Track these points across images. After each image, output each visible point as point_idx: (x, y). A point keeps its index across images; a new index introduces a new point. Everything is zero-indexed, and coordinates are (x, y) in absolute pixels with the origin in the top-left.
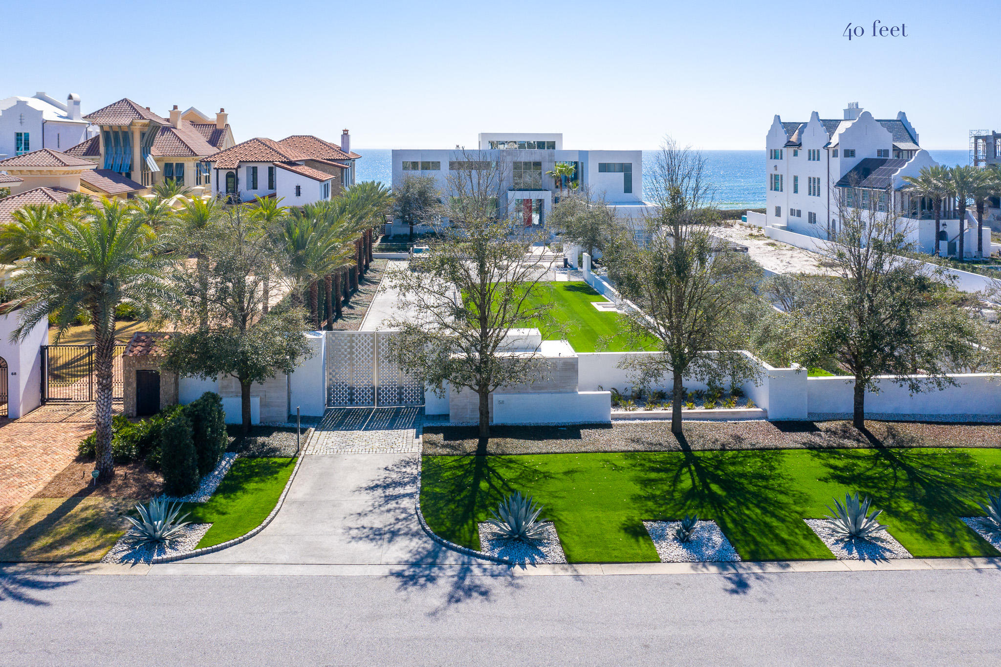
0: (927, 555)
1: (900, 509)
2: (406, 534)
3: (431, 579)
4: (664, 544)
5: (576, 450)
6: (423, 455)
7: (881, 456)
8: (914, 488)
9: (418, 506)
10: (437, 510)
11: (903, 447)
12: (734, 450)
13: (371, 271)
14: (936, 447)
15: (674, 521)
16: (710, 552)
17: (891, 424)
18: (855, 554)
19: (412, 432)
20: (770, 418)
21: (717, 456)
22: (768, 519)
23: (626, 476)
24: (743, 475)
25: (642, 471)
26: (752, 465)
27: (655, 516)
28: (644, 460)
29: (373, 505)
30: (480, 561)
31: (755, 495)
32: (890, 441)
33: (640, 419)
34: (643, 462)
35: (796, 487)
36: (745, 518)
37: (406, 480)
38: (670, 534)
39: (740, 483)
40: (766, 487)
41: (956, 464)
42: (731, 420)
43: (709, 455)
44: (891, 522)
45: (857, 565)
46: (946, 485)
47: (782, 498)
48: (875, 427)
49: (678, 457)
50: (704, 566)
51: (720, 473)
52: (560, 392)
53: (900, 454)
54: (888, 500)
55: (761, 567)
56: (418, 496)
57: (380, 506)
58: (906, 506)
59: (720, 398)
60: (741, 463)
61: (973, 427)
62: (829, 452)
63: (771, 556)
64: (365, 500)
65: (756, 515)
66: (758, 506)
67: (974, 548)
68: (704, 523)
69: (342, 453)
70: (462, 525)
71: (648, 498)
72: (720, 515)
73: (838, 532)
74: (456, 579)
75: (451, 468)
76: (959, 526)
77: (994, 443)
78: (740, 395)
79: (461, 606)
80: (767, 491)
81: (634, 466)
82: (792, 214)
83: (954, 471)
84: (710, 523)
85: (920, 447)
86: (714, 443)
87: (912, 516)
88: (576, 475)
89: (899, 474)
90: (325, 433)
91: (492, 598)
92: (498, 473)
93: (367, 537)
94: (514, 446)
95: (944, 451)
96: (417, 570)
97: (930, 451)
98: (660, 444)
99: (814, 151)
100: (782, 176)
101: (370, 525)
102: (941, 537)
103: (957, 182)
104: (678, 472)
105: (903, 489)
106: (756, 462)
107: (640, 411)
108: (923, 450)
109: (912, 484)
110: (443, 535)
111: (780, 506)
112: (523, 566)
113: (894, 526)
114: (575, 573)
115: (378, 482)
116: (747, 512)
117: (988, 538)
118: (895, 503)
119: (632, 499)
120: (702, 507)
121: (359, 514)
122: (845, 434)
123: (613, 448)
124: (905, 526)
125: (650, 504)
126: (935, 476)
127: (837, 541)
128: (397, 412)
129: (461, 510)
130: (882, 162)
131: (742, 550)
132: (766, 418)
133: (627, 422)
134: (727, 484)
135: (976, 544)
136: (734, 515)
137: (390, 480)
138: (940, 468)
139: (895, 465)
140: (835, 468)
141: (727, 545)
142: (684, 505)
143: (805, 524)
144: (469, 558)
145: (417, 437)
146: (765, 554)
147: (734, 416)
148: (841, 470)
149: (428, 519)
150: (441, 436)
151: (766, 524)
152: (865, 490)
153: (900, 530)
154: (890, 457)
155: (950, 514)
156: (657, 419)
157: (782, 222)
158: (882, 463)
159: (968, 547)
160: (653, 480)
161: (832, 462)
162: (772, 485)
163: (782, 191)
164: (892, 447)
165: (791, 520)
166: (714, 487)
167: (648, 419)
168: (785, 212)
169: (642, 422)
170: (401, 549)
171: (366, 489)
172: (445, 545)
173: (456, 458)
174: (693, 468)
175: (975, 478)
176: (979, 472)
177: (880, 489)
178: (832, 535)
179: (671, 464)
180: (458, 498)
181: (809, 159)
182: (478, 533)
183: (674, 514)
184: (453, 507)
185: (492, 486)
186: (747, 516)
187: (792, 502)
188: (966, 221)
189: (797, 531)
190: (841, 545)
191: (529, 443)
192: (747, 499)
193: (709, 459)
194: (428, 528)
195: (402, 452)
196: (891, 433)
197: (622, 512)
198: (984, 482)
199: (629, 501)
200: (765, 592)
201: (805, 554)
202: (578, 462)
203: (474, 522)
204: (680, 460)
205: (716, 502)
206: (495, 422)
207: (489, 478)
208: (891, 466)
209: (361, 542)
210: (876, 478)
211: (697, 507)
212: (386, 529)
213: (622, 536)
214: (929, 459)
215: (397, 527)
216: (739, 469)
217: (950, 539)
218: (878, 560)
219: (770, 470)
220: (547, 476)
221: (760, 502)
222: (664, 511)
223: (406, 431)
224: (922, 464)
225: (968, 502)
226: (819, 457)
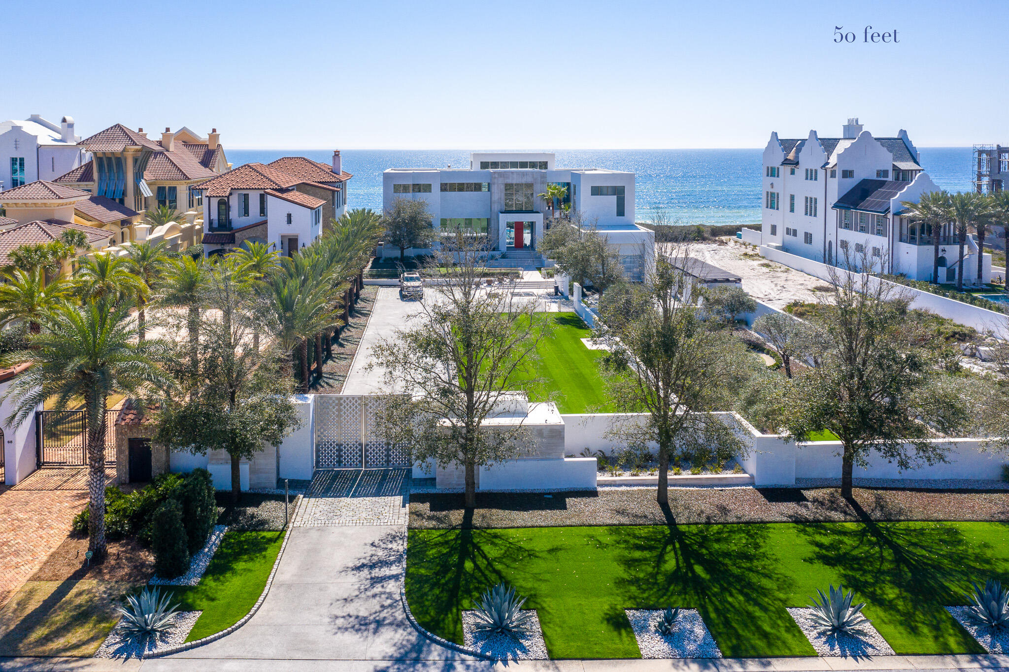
0: (909, 651)
1: (885, 596)
2: (391, 624)
4: (645, 638)
5: (560, 522)
6: (409, 528)
7: (868, 531)
8: (900, 570)
9: (404, 590)
10: (422, 596)
11: (890, 520)
12: (719, 523)
13: (362, 300)
14: (924, 521)
15: (657, 609)
16: (692, 646)
17: (880, 492)
18: (837, 650)
19: (398, 501)
20: (757, 484)
21: (701, 531)
22: (751, 608)
23: (610, 555)
24: (727, 555)
25: (626, 548)
26: (738, 543)
27: (637, 604)
28: (629, 535)
29: (359, 589)
30: (463, 656)
31: (739, 579)
32: (878, 514)
33: (626, 485)
34: (627, 538)
35: (781, 569)
36: (728, 606)
37: (391, 559)
38: (652, 625)
39: (724, 565)
40: (750, 569)
41: (944, 541)
42: (717, 486)
43: (694, 529)
44: (875, 611)
45: (838, 663)
46: (934, 567)
47: (766, 583)
48: (863, 497)
49: (663, 532)
50: (685, 664)
51: (704, 551)
52: (547, 459)
53: (887, 529)
54: (873, 585)
55: (741, 665)
56: (403, 578)
57: (366, 589)
58: (891, 593)
59: (706, 462)
60: (726, 540)
61: (963, 496)
62: (815, 526)
63: (752, 653)
64: (352, 583)
65: (739, 603)
66: (741, 592)
67: (958, 644)
68: (687, 612)
69: (330, 525)
70: (447, 614)
71: (631, 582)
72: (703, 603)
73: (821, 625)
75: (436, 545)
76: (944, 617)
77: (983, 517)
78: (728, 458)
80: (751, 574)
81: (618, 543)
82: (788, 234)
83: (942, 550)
84: (694, 612)
85: (908, 520)
86: (699, 515)
87: (897, 605)
88: (560, 554)
89: (885, 554)
90: (313, 500)
92: (483, 552)
93: (354, 627)
94: (499, 517)
95: (932, 525)
96: (401, 667)
97: (918, 525)
98: (645, 517)
100: (778, 194)
101: (355, 613)
102: (925, 630)
104: (662, 550)
105: (888, 572)
106: (741, 538)
107: (628, 476)
108: (912, 525)
109: (898, 566)
110: (427, 626)
111: (764, 592)
112: (505, 662)
113: (878, 617)
115: (364, 561)
116: (730, 599)
117: (972, 631)
118: (881, 589)
119: (616, 583)
120: (686, 593)
121: (346, 600)
122: (833, 505)
123: (598, 520)
124: (889, 617)
125: (633, 589)
126: (922, 556)
127: (819, 634)
128: (385, 476)
129: (445, 596)
130: (882, 184)
131: (723, 645)
132: (753, 484)
133: (613, 489)
134: (711, 565)
135: (960, 638)
136: (717, 603)
137: (376, 558)
138: (928, 547)
139: (881, 543)
140: (820, 545)
141: (709, 639)
142: (667, 590)
143: (788, 615)
144: (452, 653)
145: (404, 506)
146: (747, 651)
147: (721, 483)
148: (827, 548)
149: (413, 607)
150: (428, 504)
151: (750, 616)
152: (850, 573)
153: (883, 621)
154: (877, 532)
155: (935, 602)
156: (643, 485)
157: (777, 241)
158: (869, 540)
159: (952, 642)
160: (637, 560)
161: (818, 538)
162: (757, 567)
163: (778, 209)
164: (880, 521)
165: (774, 609)
166: (698, 569)
167: (634, 485)
168: (780, 231)
169: (628, 488)
170: (387, 642)
171: (353, 569)
172: (429, 638)
173: (441, 532)
174: (677, 545)
175: (962, 558)
176: (967, 551)
177: (865, 572)
178: (815, 628)
179: (655, 540)
180: (443, 581)
182: (462, 623)
183: (657, 602)
184: (438, 592)
185: (477, 567)
186: (730, 604)
187: (775, 587)
188: (966, 247)
189: (779, 622)
190: (824, 639)
191: (514, 514)
192: (730, 584)
193: (694, 535)
194: (412, 618)
195: (389, 523)
196: (880, 503)
197: (605, 599)
198: (972, 564)
199: (612, 585)
201: (787, 651)
202: (562, 538)
203: (458, 610)
204: (665, 536)
205: (699, 587)
206: (481, 489)
207: (474, 556)
208: (877, 544)
209: (346, 633)
210: (861, 558)
211: (680, 594)
212: (372, 618)
213: (604, 627)
214: (916, 536)
215: (382, 615)
216: (724, 547)
217: (934, 633)
218: (860, 657)
219: (755, 548)
220: (532, 554)
221: (743, 587)
222: (647, 598)
223: (393, 498)
224: (909, 541)
225: (955, 588)
226: (804, 531)
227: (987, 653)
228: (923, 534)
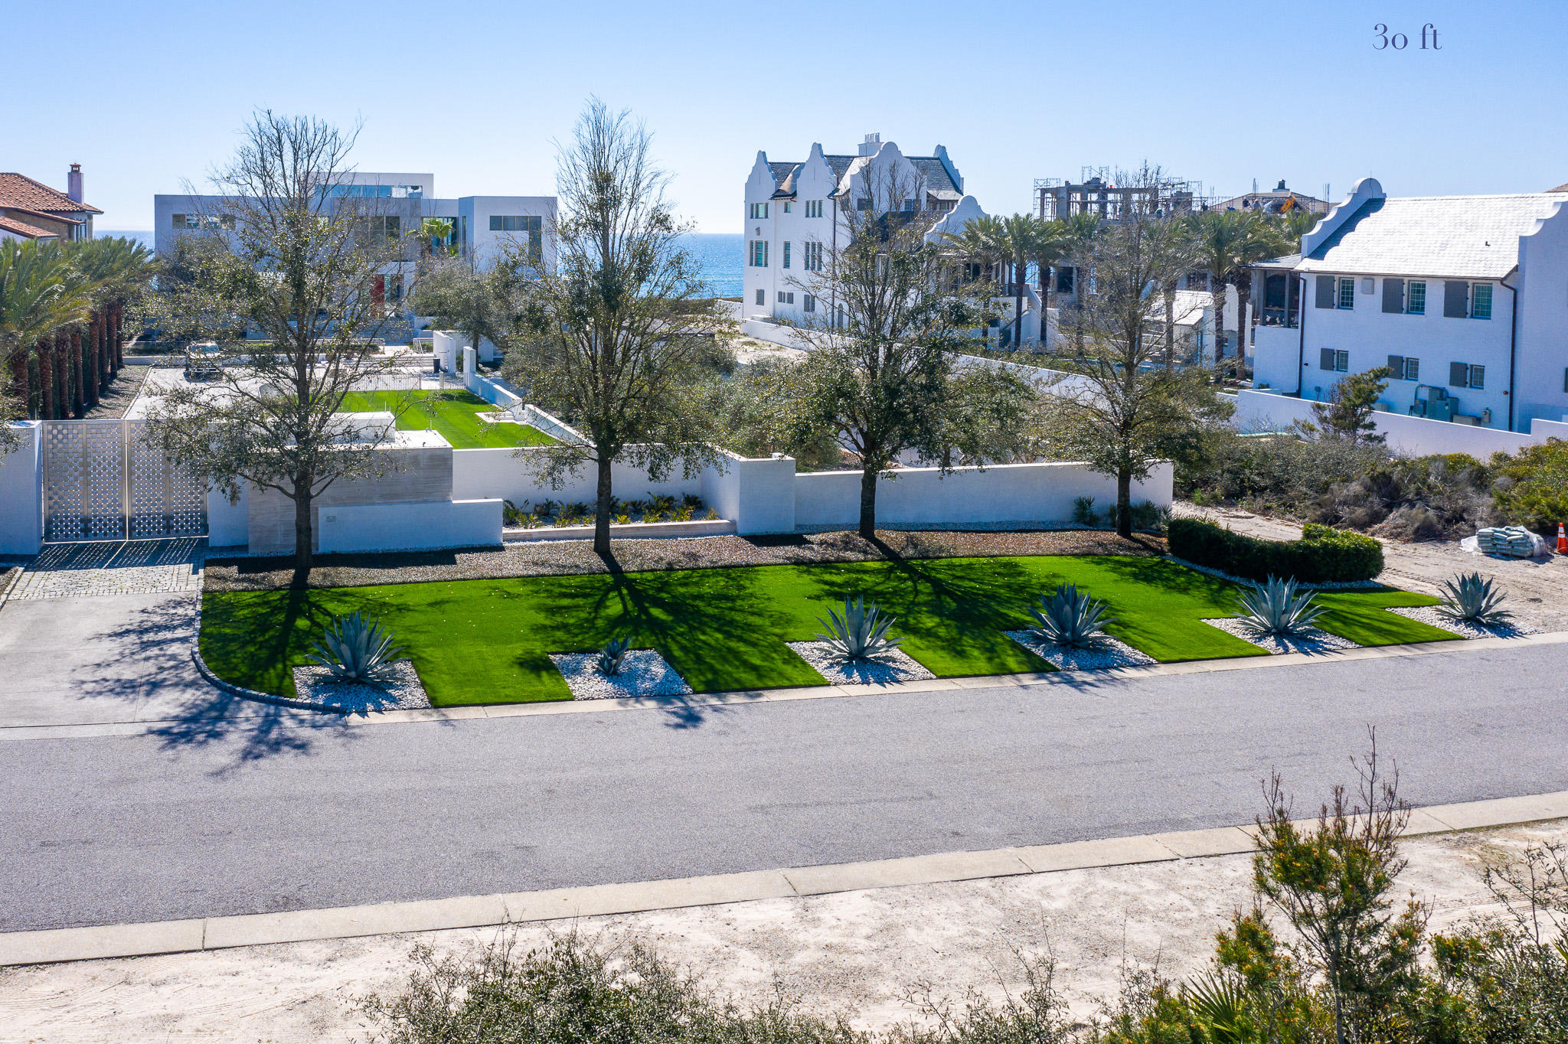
0: (955, 673)
1: (921, 625)
2: (176, 685)
3: (217, 735)
4: (579, 679)
5: (448, 577)
6: (204, 591)
7: (897, 568)
8: (941, 602)
9: (196, 649)
10: (228, 653)
11: (928, 558)
12: (687, 569)
13: (121, 380)
14: (973, 557)
15: (595, 651)
16: (648, 685)
17: (913, 533)
18: (856, 677)
19: (186, 568)
20: (739, 532)
21: (660, 577)
22: (733, 644)
23: (525, 604)
24: (698, 597)
25: (548, 597)
26: (713, 586)
27: (566, 647)
28: (552, 585)
29: (121, 654)
30: (294, 711)
31: (713, 617)
32: (911, 552)
33: (548, 539)
34: (549, 588)
35: (775, 606)
36: (700, 644)
37: (176, 623)
38: (589, 666)
39: (693, 606)
40: (731, 609)
41: (999, 574)
42: (682, 535)
43: (649, 576)
44: (907, 640)
45: (858, 690)
46: (985, 596)
47: (752, 619)
48: (889, 537)
49: (603, 581)
50: (637, 701)
51: (665, 595)
52: (425, 502)
53: (923, 565)
54: (905, 615)
55: (720, 699)
56: (195, 639)
57: (133, 654)
58: (929, 622)
59: (668, 509)
60: (696, 584)
61: (1024, 535)
62: (824, 567)
63: (736, 686)
64: (109, 649)
65: (716, 640)
66: (718, 630)
67: (1020, 663)
68: (639, 653)
69: (71, 595)
70: (267, 670)
71: (557, 628)
72: (663, 642)
73: (834, 654)
74: (254, 733)
75: (249, 605)
76: (1000, 640)
77: (1052, 550)
78: (697, 505)
79: (263, 763)
80: (733, 613)
81: (536, 592)
82: (780, 300)
83: (997, 581)
84: (649, 652)
85: (951, 557)
86: (656, 562)
87: (937, 632)
88: (446, 606)
89: (920, 587)
90: (41, 574)
91: (312, 751)
92: (325, 610)
93: (111, 691)
94: (348, 576)
95: (983, 560)
96: (193, 726)
97: (965, 561)
98: (577, 566)
99: (814, 202)
100: (766, 243)
101: (115, 677)
102: (976, 653)
103: (1014, 238)
104: (602, 597)
105: (925, 604)
106: (717, 581)
107: (549, 528)
108: (956, 561)
109: (938, 597)
110: (236, 682)
111: (752, 629)
112: (363, 713)
113: (912, 644)
114: (443, 718)
115: (129, 627)
116: (702, 637)
117: (1039, 652)
118: (915, 619)
119: (533, 629)
120: (638, 634)
121: (99, 665)
122: (847, 544)
123: (505, 573)
124: (927, 644)
125: (559, 634)
126: (970, 587)
127: (831, 664)
128: (163, 546)
129: (264, 653)
130: (911, 217)
131: (695, 681)
132: (735, 533)
133: (528, 543)
134: (671, 608)
135: (1023, 658)
136: (684, 642)
137: (150, 624)
138: (977, 579)
140: (832, 584)
141: (674, 676)
142: (610, 633)
143: (787, 648)
144: (276, 709)
145: (195, 572)
146: (727, 683)
147: (689, 532)
148: (840, 586)
149: (212, 664)
150: (235, 568)
151: (730, 650)
153: (919, 648)
154: (911, 570)
155: (989, 628)
156: (572, 537)
157: (765, 311)
158: (898, 577)
159: (1012, 663)
160: (564, 607)
161: (827, 577)
162: (741, 606)
163: (766, 265)
164: (912, 558)
165: (766, 644)
166: (656, 612)
167: (560, 538)
168: (770, 298)
169: (550, 542)
170: (168, 703)
171: (110, 636)
172: (239, 694)
173: (258, 593)
174: (625, 591)
175: (1024, 587)
176: (1030, 581)
177: (893, 605)
178: (825, 659)
179: (592, 588)
180: (261, 639)
181: (807, 216)
182: (292, 678)
183: (594, 645)
184: (253, 649)
185: (314, 623)
186: (704, 642)
187: (768, 624)
188: (1025, 300)
189: (774, 655)
190: (837, 668)
191: (375, 572)
192: (702, 623)
193: (649, 581)
194: (211, 675)
195: (171, 590)
196: (912, 542)
197: (518, 645)
198: (1037, 592)
199: (527, 632)
200: (726, 724)
201: (786, 682)
202: (451, 592)
203: (285, 666)
204: (605, 584)
205: (657, 628)
206: (321, 551)
207: (310, 613)
208: (910, 578)
209: (100, 698)
210: (889, 593)
211: (629, 635)
212: (143, 680)
213: (516, 671)
214: (962, 570)
215: (160, 677)
216: (694, 590)
217: (988, 655)
218: (888, 682)
219: (739, 590)
220: (402, 609)
221: (721, 625)
222: (581, 642)
223: (177, 566)
224: (953, 575)
225: (1013, 614)
226: (809, 573)
227: (1058, 670)
228: (971, 569)
